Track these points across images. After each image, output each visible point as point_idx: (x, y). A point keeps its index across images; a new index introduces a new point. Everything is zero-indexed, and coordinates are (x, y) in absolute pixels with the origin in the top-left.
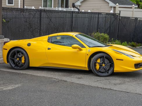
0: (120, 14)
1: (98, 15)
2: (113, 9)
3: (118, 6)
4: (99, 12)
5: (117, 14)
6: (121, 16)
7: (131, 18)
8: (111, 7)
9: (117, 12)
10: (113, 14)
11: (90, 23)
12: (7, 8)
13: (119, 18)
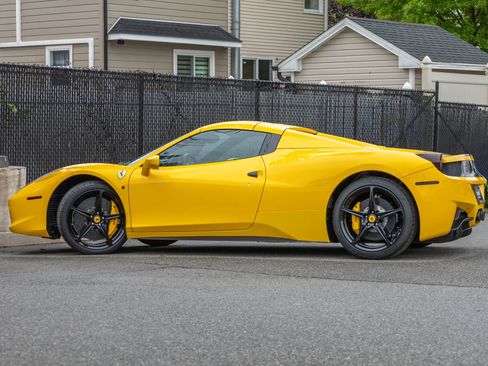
0: (436, 93)
1: (356, 96)
2: (412, 76)
3: (430, 67)
4: (358, 84)
5: (425, 94)
6: (441, 99)
7: (483, 109)
8: (407, 70)
9: (428, 86)
10: (412, 91)
11: (326, 123)
12: (19, 66)
13: (436, 108)
